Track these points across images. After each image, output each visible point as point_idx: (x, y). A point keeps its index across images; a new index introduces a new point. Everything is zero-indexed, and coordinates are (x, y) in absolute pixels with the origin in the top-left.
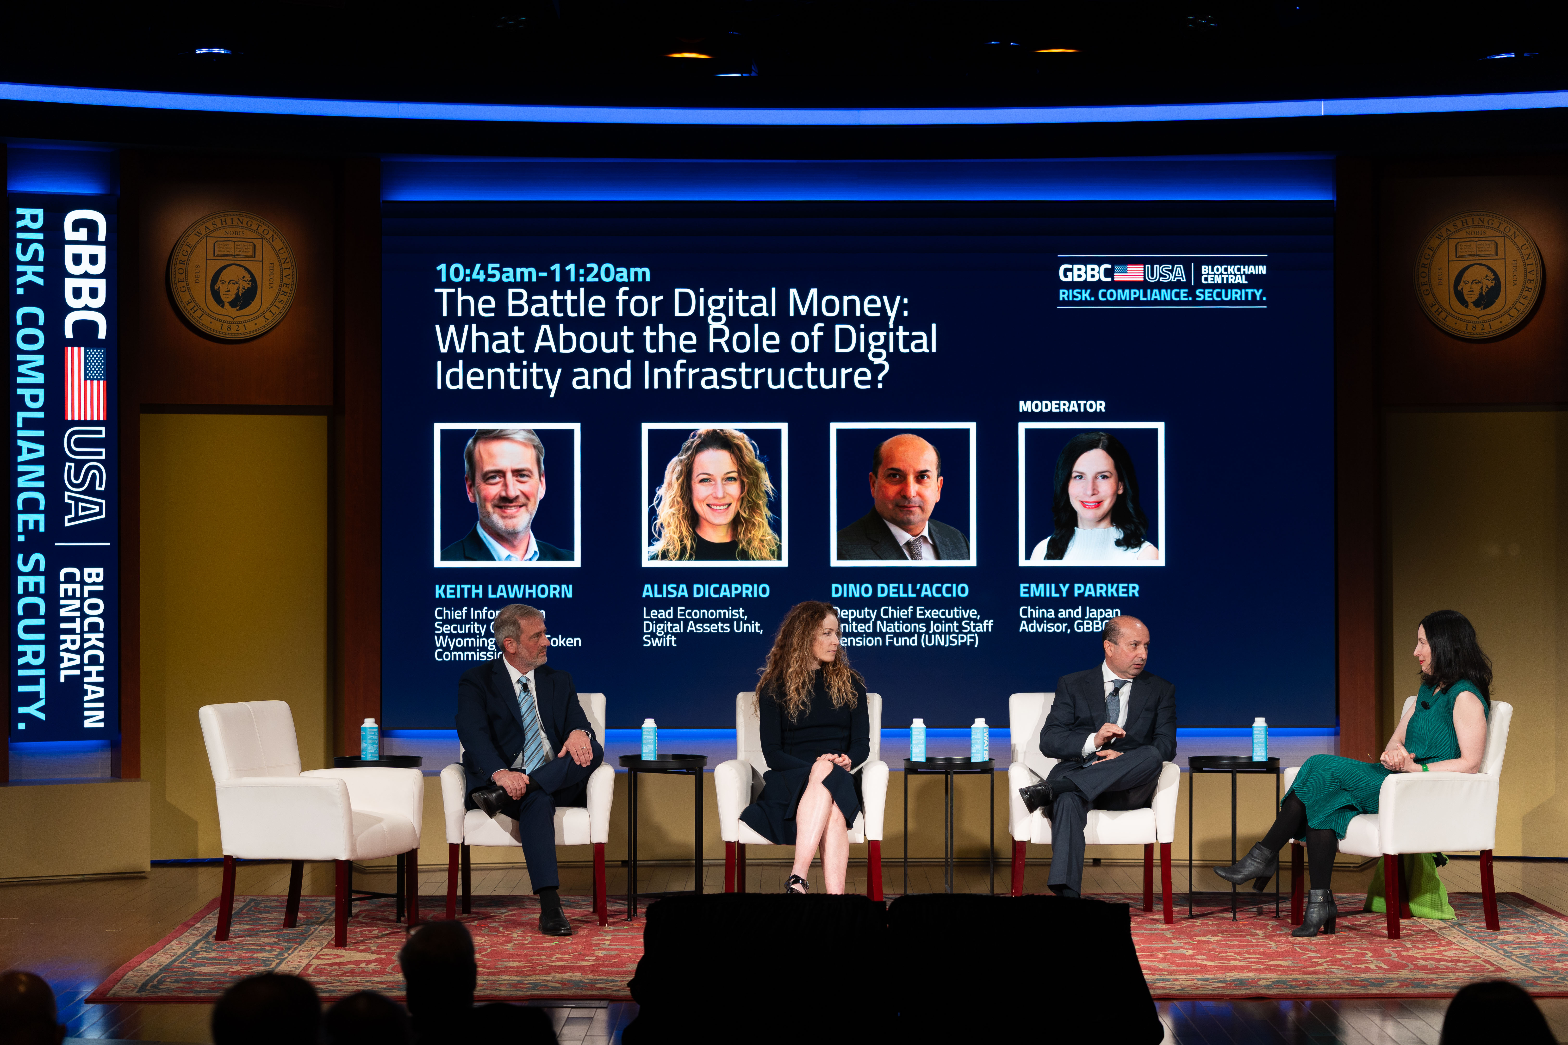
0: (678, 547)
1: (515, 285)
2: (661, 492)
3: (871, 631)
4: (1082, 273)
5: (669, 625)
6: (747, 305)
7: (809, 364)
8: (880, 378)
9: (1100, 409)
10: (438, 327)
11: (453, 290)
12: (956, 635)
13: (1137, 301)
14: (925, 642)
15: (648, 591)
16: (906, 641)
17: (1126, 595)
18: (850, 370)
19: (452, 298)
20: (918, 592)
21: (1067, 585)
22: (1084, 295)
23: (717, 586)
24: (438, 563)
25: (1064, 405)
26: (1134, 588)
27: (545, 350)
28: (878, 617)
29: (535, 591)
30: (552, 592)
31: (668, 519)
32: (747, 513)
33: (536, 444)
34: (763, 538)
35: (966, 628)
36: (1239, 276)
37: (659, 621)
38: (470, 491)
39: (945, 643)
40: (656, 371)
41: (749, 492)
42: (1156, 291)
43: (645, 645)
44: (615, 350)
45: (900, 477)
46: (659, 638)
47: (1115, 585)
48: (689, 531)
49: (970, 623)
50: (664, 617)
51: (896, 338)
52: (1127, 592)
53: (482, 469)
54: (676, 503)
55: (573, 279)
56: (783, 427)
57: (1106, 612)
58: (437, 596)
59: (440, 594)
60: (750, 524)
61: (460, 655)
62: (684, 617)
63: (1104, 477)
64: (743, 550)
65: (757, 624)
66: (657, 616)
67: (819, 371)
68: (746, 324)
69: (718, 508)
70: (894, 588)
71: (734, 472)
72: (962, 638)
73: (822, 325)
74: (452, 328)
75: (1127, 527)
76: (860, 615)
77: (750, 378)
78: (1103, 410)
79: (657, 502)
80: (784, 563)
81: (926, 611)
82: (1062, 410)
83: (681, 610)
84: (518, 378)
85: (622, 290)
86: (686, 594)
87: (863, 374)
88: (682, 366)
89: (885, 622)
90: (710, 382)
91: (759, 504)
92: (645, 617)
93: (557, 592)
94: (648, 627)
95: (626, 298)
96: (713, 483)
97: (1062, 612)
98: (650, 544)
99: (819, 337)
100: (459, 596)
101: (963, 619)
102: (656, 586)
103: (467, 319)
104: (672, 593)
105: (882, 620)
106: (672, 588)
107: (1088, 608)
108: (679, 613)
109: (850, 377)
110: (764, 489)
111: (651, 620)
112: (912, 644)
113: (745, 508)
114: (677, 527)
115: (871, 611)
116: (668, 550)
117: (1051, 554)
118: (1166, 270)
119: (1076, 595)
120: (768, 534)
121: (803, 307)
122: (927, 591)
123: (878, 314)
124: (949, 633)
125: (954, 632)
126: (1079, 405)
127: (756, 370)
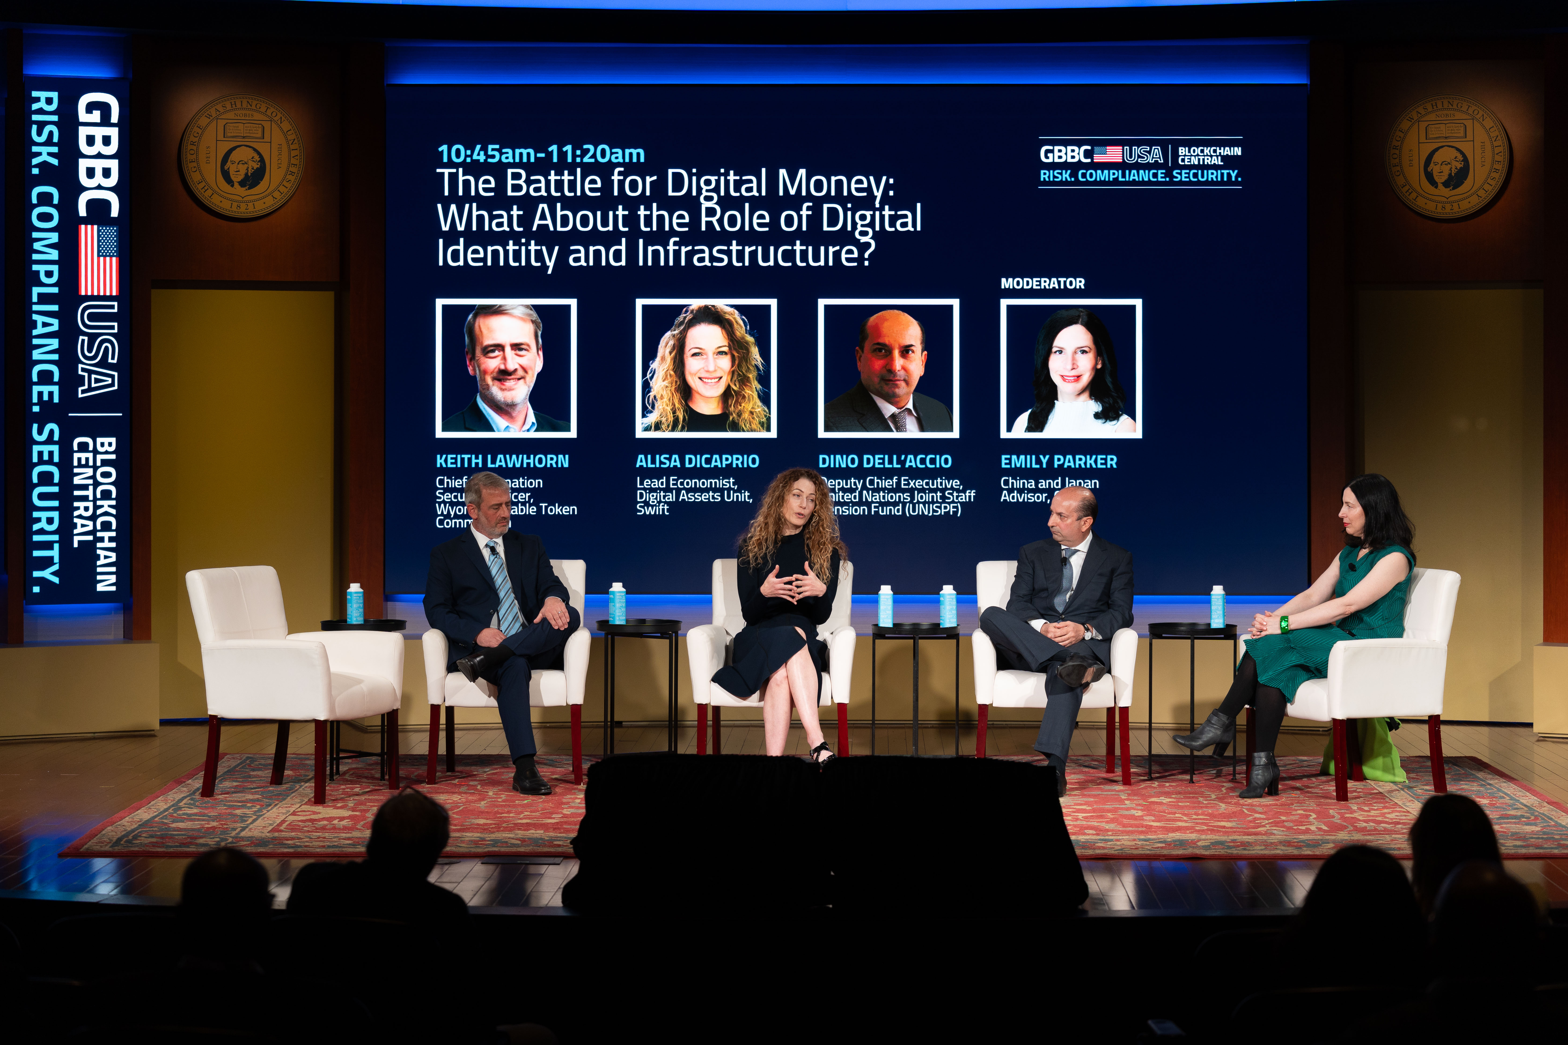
0: (671, 419)
1: (514, 165)
2: (654, 365)
3: (857, 500)
4: (1062, 154)
5: (662, 494)
6: (738, 185)
7: (798, 242)
8: (866, 255)
9: (1080, 286)
10: (439, 206)
11: (454, 170)
12: (939, 505)
13: (1116, 181)
14: (909, 511)
15: (641, 461)
16: (890, 510)
17: (1104, 466)
18: (838, 248)
19: (453, 178)
20: (903, 463)
21: (1047, 457)
22: (1064, 176)
23: (709, 456)
24: (440, 434)
25: (1045, 282)
26: (1112, 459)
27: (543, 228)
28: (864, 487)
29: (533, 461)
30: (549, 462)
31: (661, 392)
32: (738, 386)
33: (534, 319)
34: (753, 410)
35: (949, 498)
36: (1215, 158)
37: (652, 490)
38: (470, 364)
39: (929, 512)
40: (650, 249)
41: (739, 366)
42: (1134, 172)
43: (638, 514)
44: (610, 228)
45: (885, 352)
46: (652, 506)
47: (1094, 457)
48: (681, 403)
49: (953, 493)
50: (657, 486)
51: (882, 217)
52: (1106, 464)
53: (482, 343)
54: (668, 376)
55: (570, 160)
56: (773, 303)
57: (1084, 483)
58: (438, 466)
59: (441, 464)
60: (740, 396)
61: (460, 523)
62: (676, 487)
63: (1084, 352)
64: (733, 421)
65: (747, 494)
66: (650, 485)
67: (807, 249)
68: (737, 203)
69: (709, 381)
70: (879, 459)
71: (725, 346)
72: (945, 508)
73: (811, 204)
74: (453, 207)
75: (1105, 400)
76: (847, 484)
77: (740, 255)
78: (1083, 287)
79: (651, 375)
80: (773, 434)
81: (910, 481)
82: (1043, 287)
83: (673, 480)
84: (517, 255)
85: (617, 170)
86: (678, 464)
87: (850, 252)
88: (675, 243)
89: (870, 492)
90: (701, 260)
91: (749, 377)
92: (639, 486)
93: (553, 462)
94: (641, 496)
95: (621, 178)
96: (705, 357)
97: (1042, 482)
98: (644, 416)
99: (807, 215)
100: (459, 466)
101: (946, 489)
102: (649, 457)
103: (467, 198)
104: (665, 464)
105: (868, 490)
106: (665, 458)
107: (1067, 479)
108: (671, 482)
109: (837, 255)
110: (753, 363)
111: (645, 489)
112: (896, 513)
113: (735, 381)
114: (670, 400)
115: (857, 481)
116: (661, 422)
117: (1031, 427)
118: (1143, 151)
119: (1056, 466)
120: (758, 406)
121: (792, 187)
122: (912, 461)
123: (865, 194)
124: (933, 502)
125: (937, 502)
126: (1059, 283)
127: (747, 248)
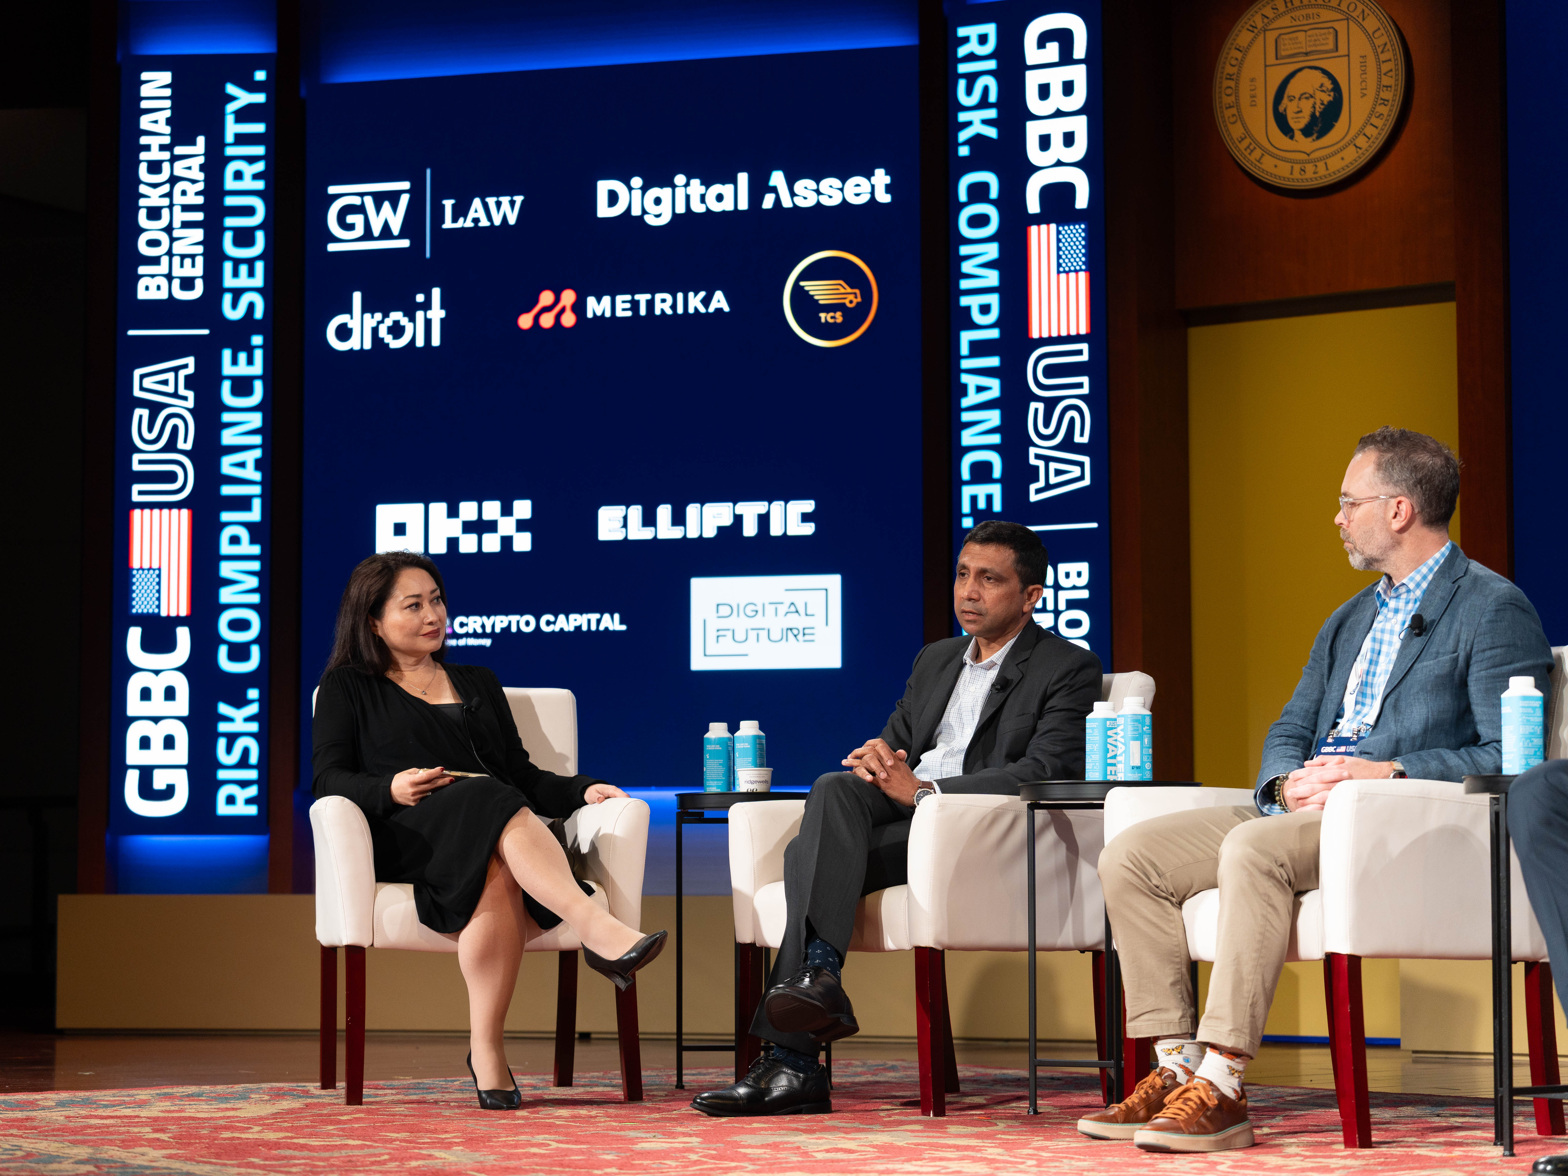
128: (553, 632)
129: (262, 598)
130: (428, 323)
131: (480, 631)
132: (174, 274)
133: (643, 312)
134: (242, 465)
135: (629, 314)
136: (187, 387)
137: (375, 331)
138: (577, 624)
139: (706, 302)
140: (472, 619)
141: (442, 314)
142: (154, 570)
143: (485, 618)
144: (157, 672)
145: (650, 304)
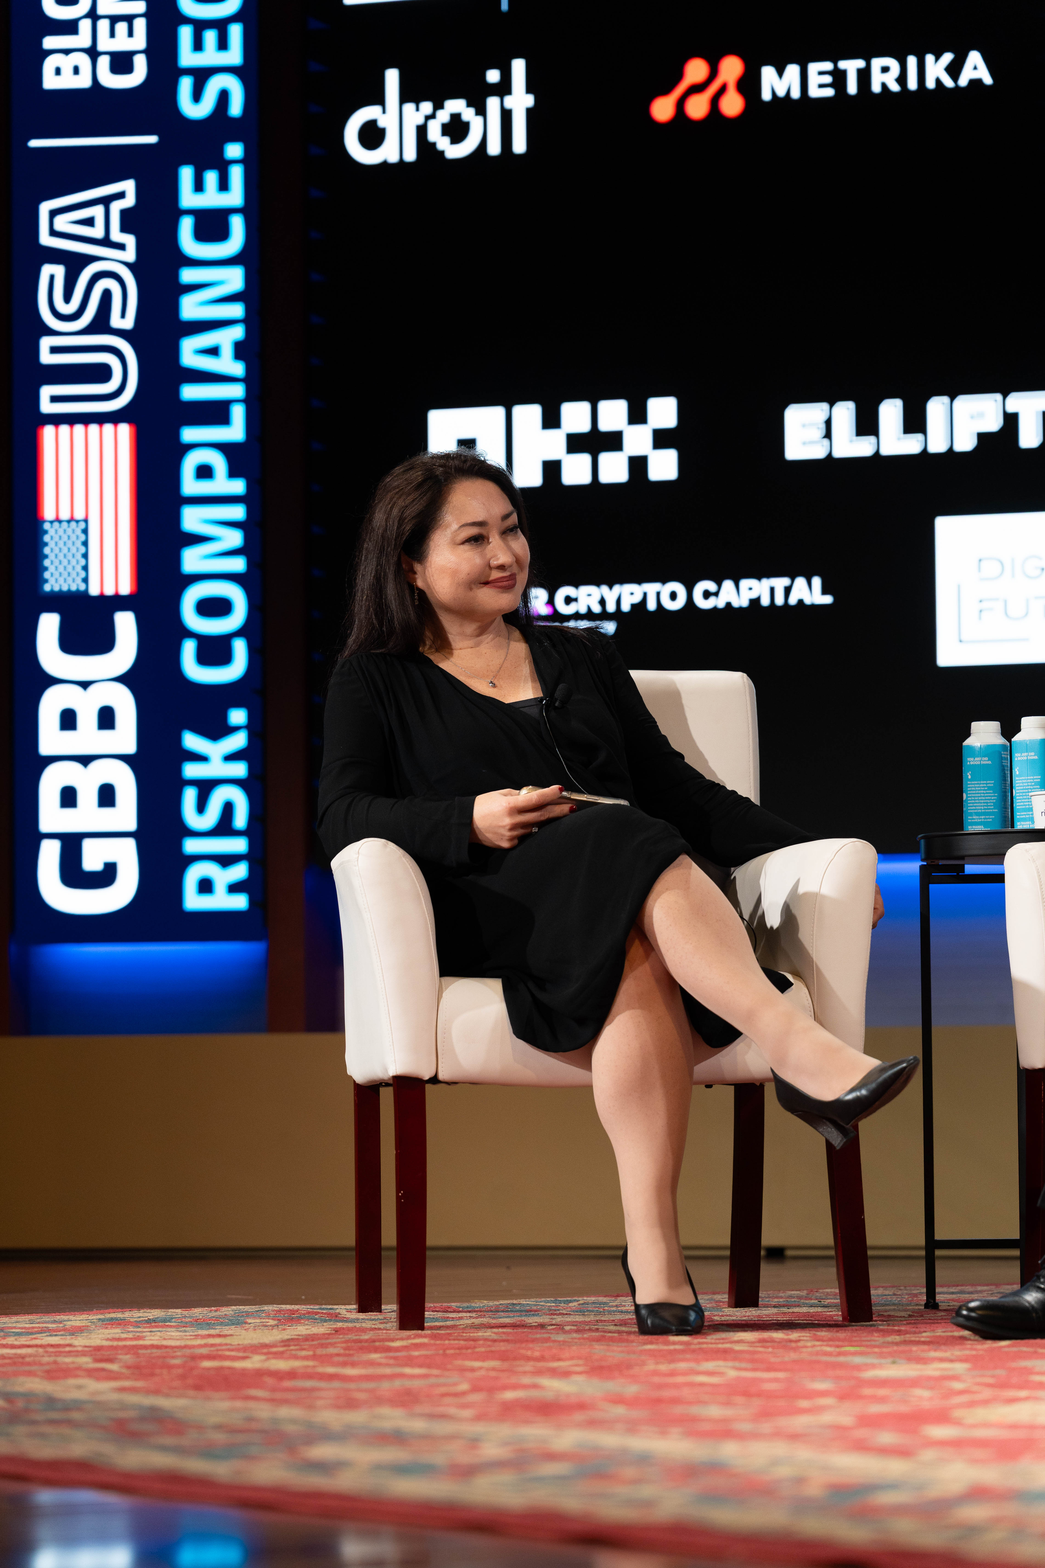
128: (715, 609)
129: (249, 564)
130: (506, 116)
131: (597, 609)
132: (101, 47)
133: (852, 88)
134: (214, 351)
135: (829, 92)
136: (124, 229)
137: (422, 131)
138: (754, 595)
139: (954, 70)
140: (585, 590)
141: (529, 101)
142: (77, 522)
143: (605, 589)
144: (85, 685)
145: (864, 76)
